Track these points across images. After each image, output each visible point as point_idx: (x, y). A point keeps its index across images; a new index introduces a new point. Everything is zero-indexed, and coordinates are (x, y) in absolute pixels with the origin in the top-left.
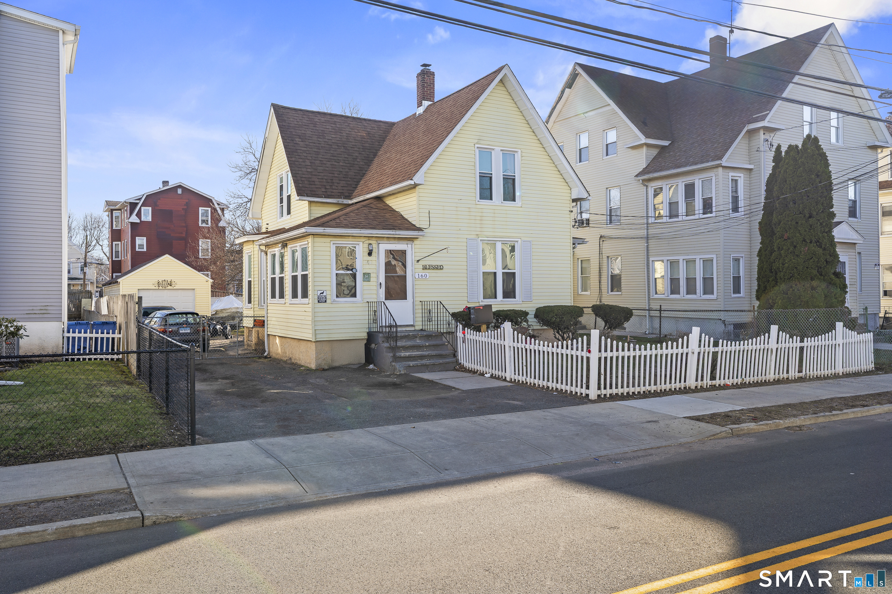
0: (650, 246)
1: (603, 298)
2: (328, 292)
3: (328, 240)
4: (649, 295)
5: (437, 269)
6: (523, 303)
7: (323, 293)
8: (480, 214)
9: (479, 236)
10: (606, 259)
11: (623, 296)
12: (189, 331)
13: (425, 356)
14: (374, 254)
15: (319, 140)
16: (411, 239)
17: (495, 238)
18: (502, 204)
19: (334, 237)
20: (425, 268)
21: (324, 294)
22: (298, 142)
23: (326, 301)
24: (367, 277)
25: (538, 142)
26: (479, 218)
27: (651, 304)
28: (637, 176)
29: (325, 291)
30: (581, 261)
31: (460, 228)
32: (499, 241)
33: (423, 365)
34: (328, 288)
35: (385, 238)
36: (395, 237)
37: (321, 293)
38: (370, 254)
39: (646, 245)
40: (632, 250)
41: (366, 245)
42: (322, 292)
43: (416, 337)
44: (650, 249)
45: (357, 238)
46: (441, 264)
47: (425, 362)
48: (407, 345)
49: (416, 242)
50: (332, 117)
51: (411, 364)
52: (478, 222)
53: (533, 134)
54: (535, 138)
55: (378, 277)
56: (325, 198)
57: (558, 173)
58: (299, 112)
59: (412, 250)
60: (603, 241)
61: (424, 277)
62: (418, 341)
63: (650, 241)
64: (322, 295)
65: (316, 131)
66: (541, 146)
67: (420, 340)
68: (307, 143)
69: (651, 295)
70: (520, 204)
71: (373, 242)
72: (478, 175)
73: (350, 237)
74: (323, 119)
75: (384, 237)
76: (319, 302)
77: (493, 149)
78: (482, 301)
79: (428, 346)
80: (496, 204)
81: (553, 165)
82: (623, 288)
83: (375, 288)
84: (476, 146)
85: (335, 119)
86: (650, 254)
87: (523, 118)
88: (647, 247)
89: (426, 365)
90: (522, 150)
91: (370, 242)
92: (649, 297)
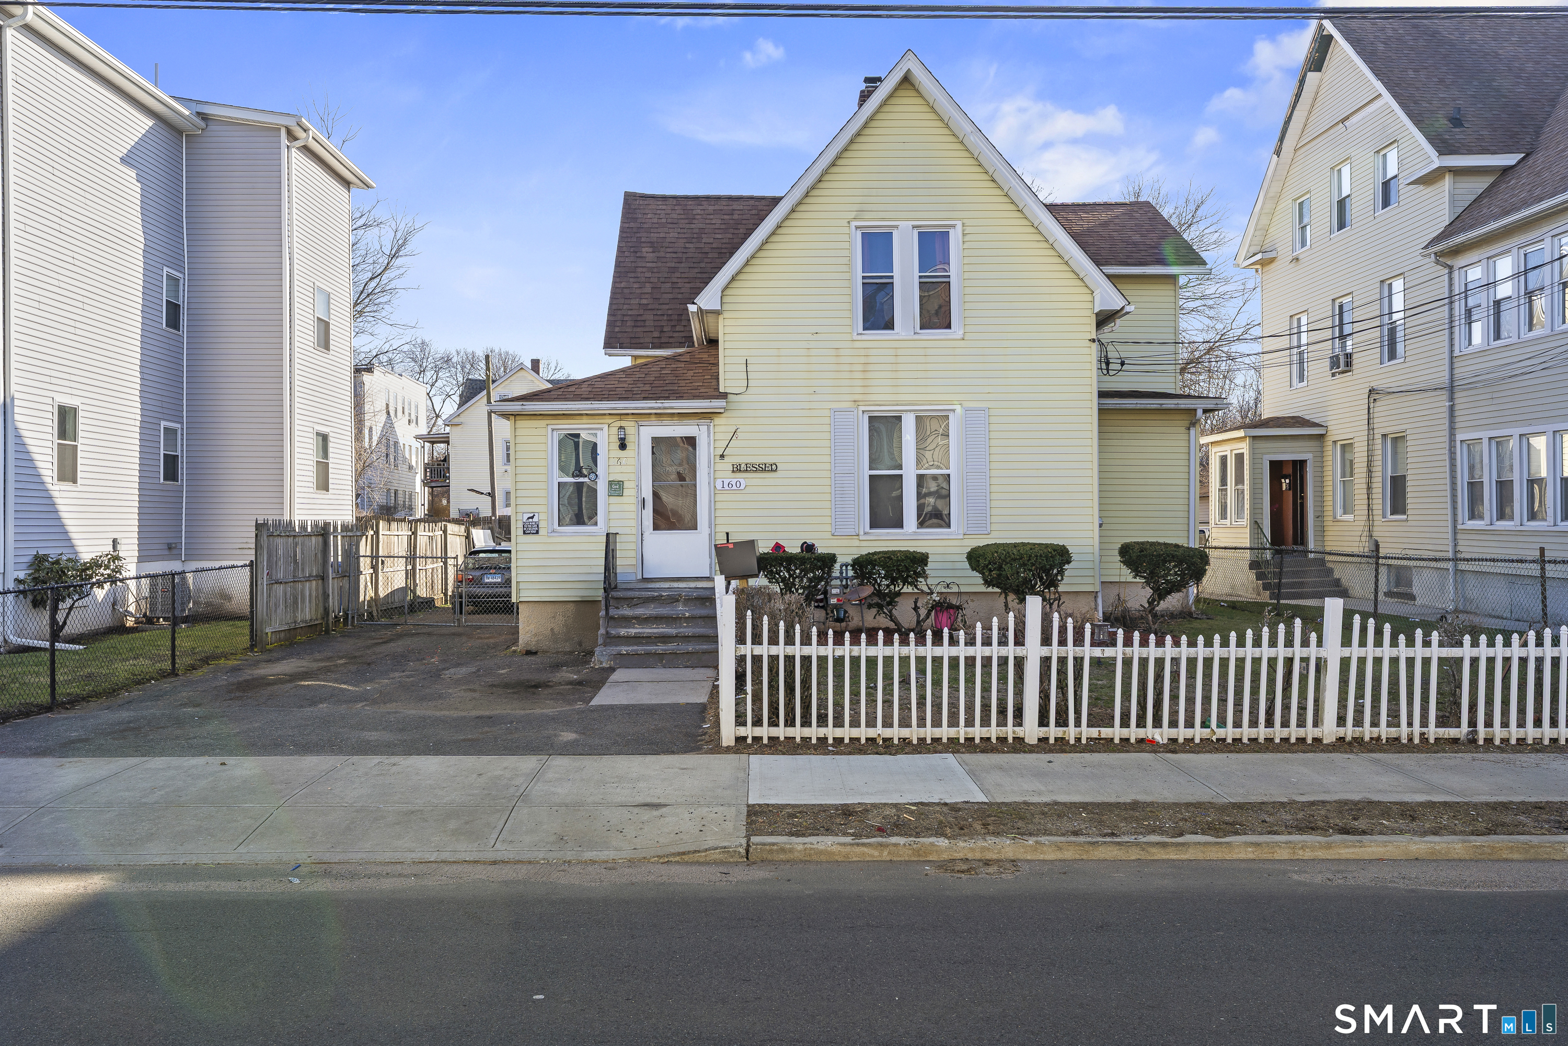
0: (1457, 408)
1: (1375, 529)
2: (543, 517)
3: (542, 423)
4: (1455, 521)
5: (764, 470)
6: (966, 536)
7: (532, 518)
8: (863, 360)
9: (860, 403)
10: (1379, 441)
11: (1409, 523)
12: (499, 580)
13: (669, 637)
14: (630, 446)
15: (687, 245)
16: (707, 416)
17: (897, 405)
18: (916, 337)
19: (554, 417)
20: (737, 469)
21: (535, 519)
22: (645, 255)
23: (537, 532)
24: (616, 488)
25: (1006, 200)
26: (860, 368)
27: (1461, 542)
28: (1426, 247)
29: (536, 514)
30: (1343, 446)
31: (815, 389)
32: (910, 411)
33: (648, 654)
34: (542, 509)
35: (652, 416)
36: (674, 414)
37: (529, 518)
38: (623, 446)
39: (1447, 404)
40: (1426, 418)
41: (614, 430)
42: (532, 515)
43: (678, 601)
44: (1457, 413)
45: (597, 417)
46: (772, 461)
47: (660, 648)
48: (644, 614)
49: (718, 420)
50: (731, 203)
51: (624, 650)
52: (860, 375)
53: (992, 184)
54: (999, 192)
55: (639, 488)
56: (652, 348)
57: (1059, 260)
58: (671, 201)
59: (709, 436)
60: (1375, 400)
61: (734, 487)
62: (681, 609)
63: (1457, 395)
64: (530, 520)
65: (689, 231)
66: (1012, 207)
67: (685, 605)
68: (662, 254)
69: (1460, 521)
70: (961, 332)
71: (630, 425)
72: (860, 282)
73: (585, 417)
74: (711, 208)
75: (650, 414)
76: (524, 533)
77: (897, 227)
78: (865, 533)
79: (688, 617)
80: (901, 338)
81: (1045, 245)
82: (1409, 507)
83: (633, 508)
84: (854, 224)
85: (736, 206)
86: (1457, 425)
87: (966, 154)
88: (1452, 409)
89: (655, 654)
90: (965, 221)
91: (623, 424)
92: (1455, 527)
